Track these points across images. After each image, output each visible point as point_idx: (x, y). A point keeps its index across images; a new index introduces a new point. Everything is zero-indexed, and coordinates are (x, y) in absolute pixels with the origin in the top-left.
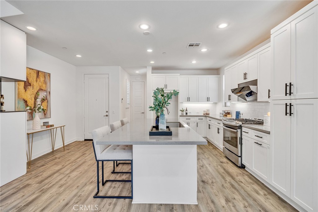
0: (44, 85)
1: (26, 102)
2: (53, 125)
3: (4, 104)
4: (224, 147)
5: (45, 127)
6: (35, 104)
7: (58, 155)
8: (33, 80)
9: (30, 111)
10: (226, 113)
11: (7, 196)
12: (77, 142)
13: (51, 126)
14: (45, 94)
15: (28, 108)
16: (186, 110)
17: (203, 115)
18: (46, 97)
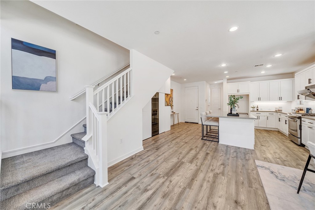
0: (171, 95)
2: (175, 112)
4: (290, 133)
7: (177, 126)
10: (298, 110)
12: (182, 122)
14: (172, 98)
16: (257, 107)
17: (275, 111)
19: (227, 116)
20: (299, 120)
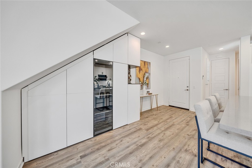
0: (147, 70)
1: (139, 79)
2: (152, 93)
3: (131, 80)
5: (148, 94)
6: (143, 80)
7: (155, 113)
8: (142, 67)
9: (141, 84)
11: (132, 132)
12: (164, 106)
13: (151, 94)
14: (148, 74)
15: (141, 82)
18: (148, 76)
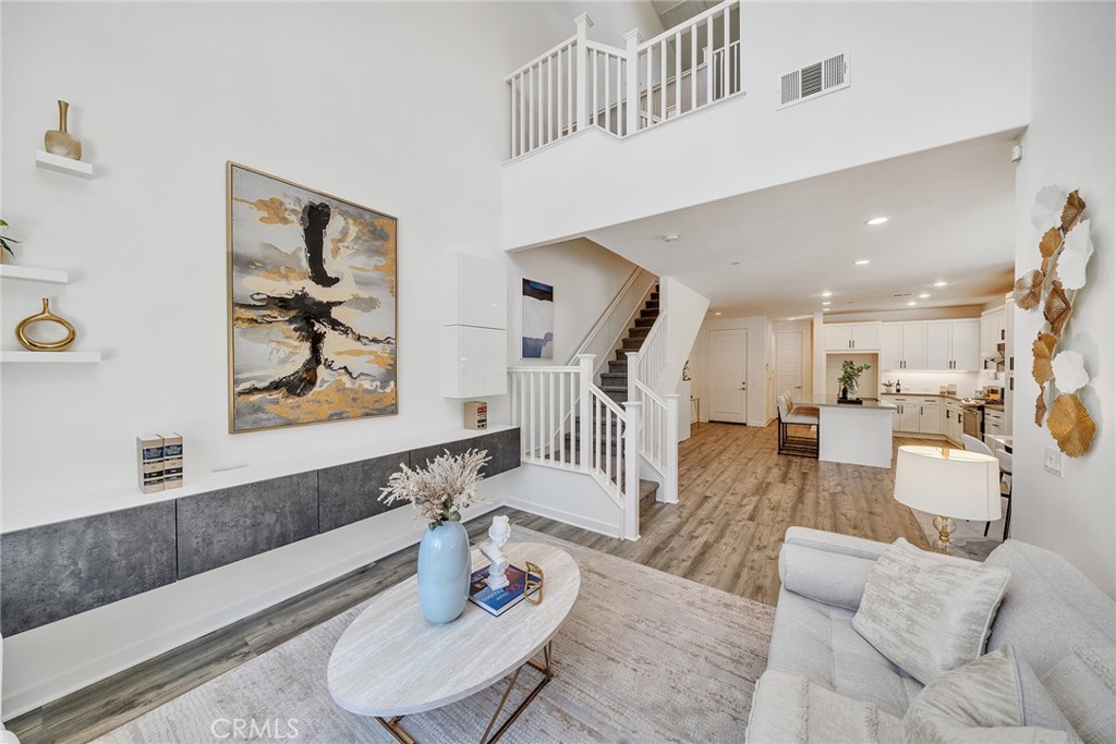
16: (898, 384)
17: (938, 394)
19: (836, 403)
20: (979, 412)
